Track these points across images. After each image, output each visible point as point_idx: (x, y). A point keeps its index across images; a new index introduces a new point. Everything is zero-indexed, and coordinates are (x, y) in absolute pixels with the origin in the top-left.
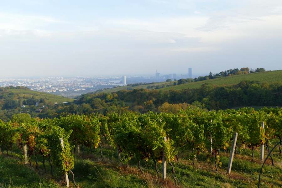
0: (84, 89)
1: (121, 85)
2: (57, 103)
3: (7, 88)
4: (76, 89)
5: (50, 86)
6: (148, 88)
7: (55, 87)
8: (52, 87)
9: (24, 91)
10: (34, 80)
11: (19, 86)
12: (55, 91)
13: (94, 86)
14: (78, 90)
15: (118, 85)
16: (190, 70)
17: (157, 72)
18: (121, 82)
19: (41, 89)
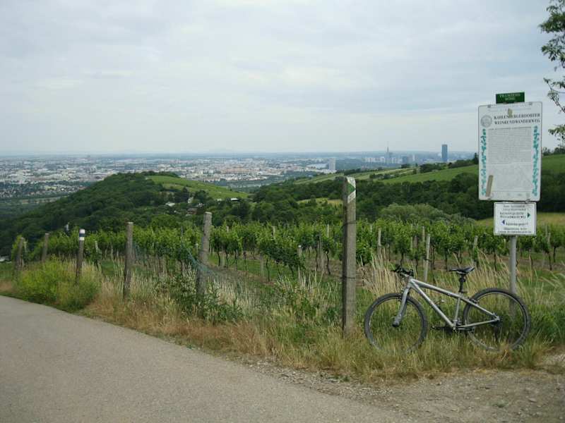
0: (266, 178)
1: (327, 172)
2: (220, 200)
3: (145, 174)
4: (253, 177)
5: (212, 172)
6: (373, 177)
7: (219, 173)
8: (214, 173)
9: (171, 179)
10: (186, 162)
11: (163, 172)
12: (219, 180)
13: (282, 173)
14: (256, 179)
15: (322, 171)
16: (445, 147)
17: (388, 149)
18: (327, 167)
19: (197, 177)
